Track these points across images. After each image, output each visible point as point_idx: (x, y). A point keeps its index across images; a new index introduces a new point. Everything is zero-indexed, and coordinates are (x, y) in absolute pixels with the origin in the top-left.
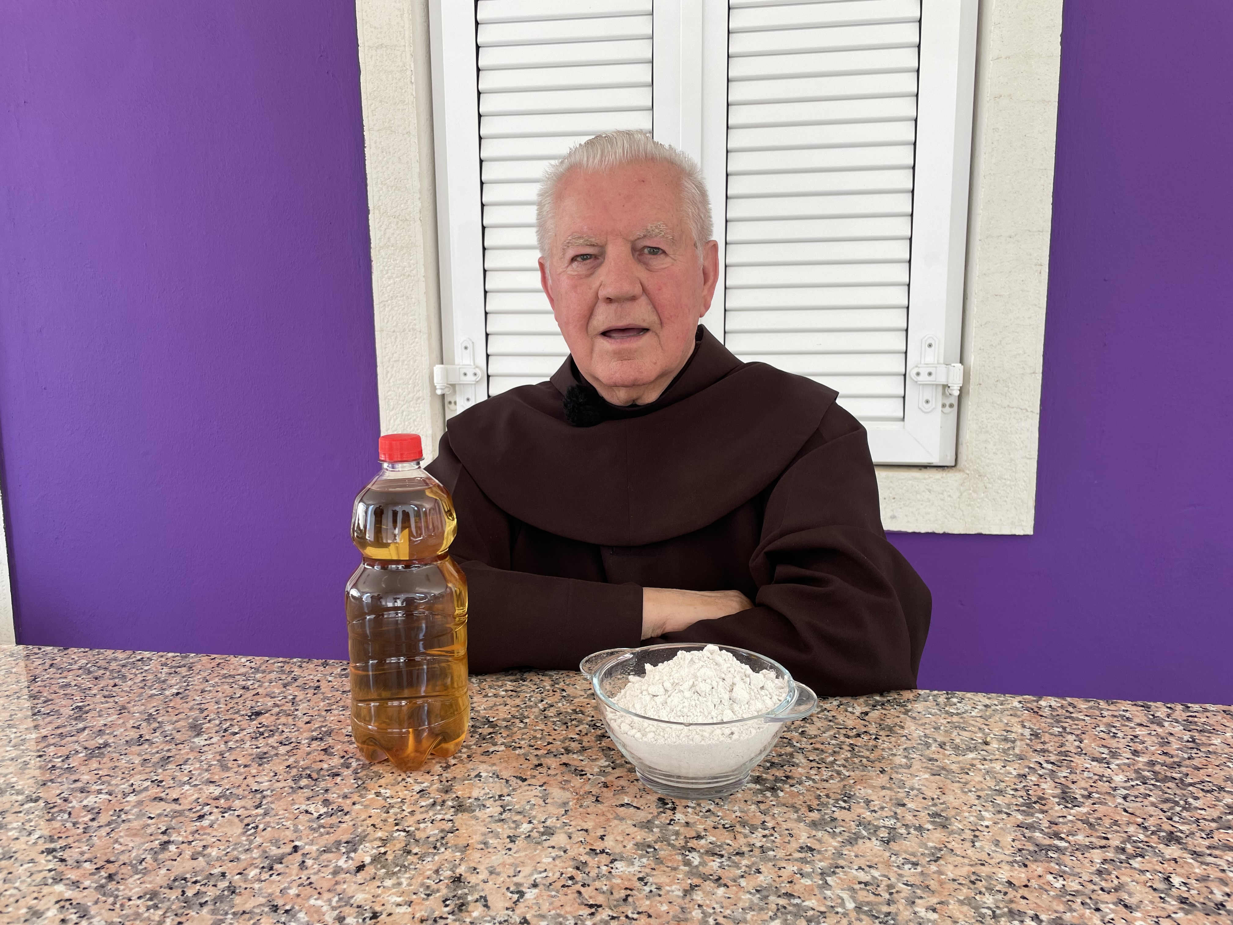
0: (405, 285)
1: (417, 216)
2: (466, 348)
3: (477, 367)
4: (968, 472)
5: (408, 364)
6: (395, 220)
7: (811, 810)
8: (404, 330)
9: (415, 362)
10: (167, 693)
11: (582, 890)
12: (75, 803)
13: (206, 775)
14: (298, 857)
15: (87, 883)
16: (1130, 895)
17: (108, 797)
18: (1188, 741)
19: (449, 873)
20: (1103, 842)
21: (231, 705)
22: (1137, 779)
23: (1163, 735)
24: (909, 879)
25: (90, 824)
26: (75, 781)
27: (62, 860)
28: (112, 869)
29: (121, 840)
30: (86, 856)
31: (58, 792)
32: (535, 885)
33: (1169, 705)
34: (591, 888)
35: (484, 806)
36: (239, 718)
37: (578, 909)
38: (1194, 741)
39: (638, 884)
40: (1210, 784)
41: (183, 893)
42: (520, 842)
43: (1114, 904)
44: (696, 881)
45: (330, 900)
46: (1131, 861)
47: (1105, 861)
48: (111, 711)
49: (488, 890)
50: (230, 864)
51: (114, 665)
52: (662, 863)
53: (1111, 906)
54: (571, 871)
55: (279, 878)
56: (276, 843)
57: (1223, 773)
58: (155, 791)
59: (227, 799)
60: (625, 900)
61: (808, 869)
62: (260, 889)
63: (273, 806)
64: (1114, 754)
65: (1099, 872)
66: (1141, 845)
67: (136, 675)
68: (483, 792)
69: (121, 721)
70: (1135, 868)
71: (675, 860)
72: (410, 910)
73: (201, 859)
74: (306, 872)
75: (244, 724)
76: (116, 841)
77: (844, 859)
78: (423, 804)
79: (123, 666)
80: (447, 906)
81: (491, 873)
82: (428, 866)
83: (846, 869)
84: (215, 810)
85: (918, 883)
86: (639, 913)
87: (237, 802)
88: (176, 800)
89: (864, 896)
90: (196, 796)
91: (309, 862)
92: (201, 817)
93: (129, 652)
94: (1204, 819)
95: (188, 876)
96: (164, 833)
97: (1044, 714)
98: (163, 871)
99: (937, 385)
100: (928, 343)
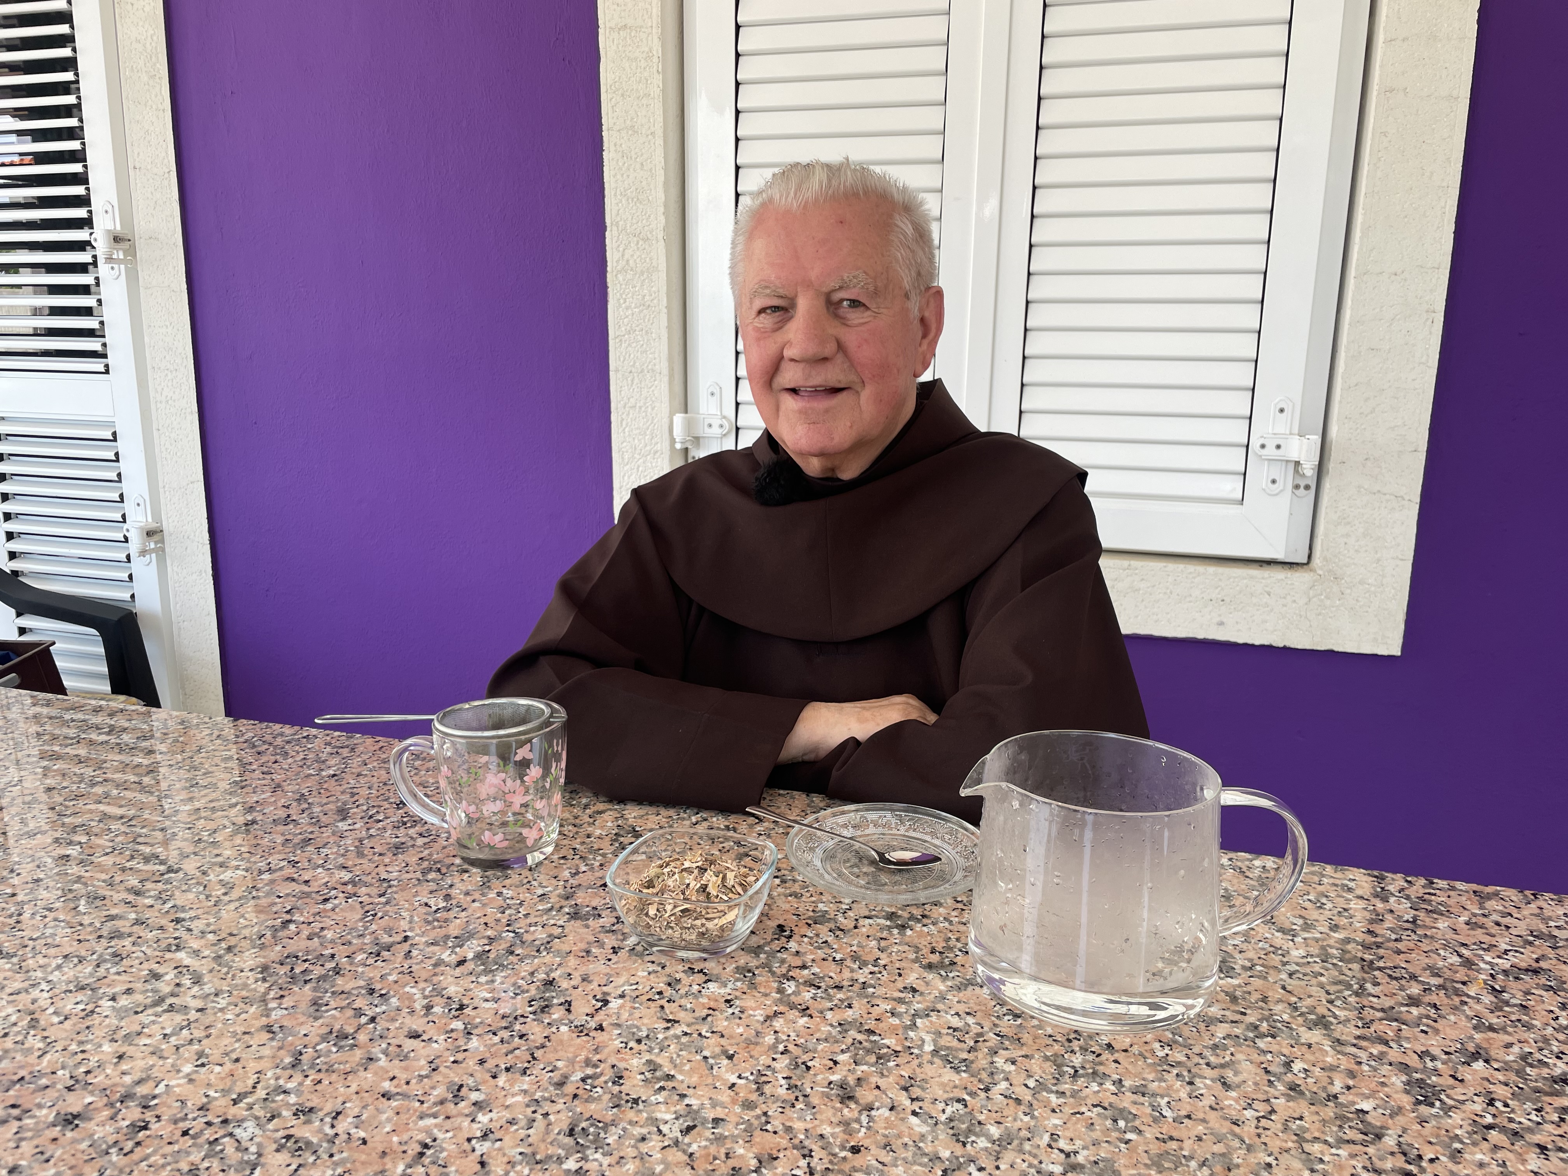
0: (645, 316)
1: (661, 235)
2: (712, 394)
3: (724, 417)
4: (1321, 572)
5: (646, 412)
6: (635, 239)
7: (933, 951)
8: (642, 371)
9: (653, 409)
10: (324, 773)
11: (666, 1005)
12: (212, 877)
13: (341, 860)
14: (406, 946)
15: (206, 953)
16: (1236, 1073)
17: (244, 873)
18: (1407, 921)
19: (544, 976)
20: (1238, 1017)
21: (382, 792)
22: (1318, 956)
23: (1380, 911)
24: (1003, 1029)
25: (222, 897)
26: (217, 855)
27: (189, 930)
28: (233, 941)
29: (247, 916)
30: (212, 928)
31: (199, 864)
32: (622, 996)
33: (1409, 879)
34: (676, 1004)
35: (599, 915)
36: (387, 806)
37: (656, 1022)
38: (1414, 922)
39: (723, 1006)
40: (1403, 971)
41: (292, 969)
42: (623, 954)
43: (1212, 1080)
44: (781, 1008)
45: (424, 989)
46: (1257, 1040)
47: (1227, 1037)
48: (266, 788)
49: (576, 996)
50: (341, 947)
51: (279, 741)
52: (755, 988)
53: (1208, 1082)
54: (662, 986)
55: (383, 964)
56: (389, 931)
57: (1427, 961)
58: (289, 871)
59: (355, 885)
60: (704, 1019)
61: (902, 1009)
62: (363, 973)
63: (396, 896)
64: (1308, 926)
65: (1215, 1047)
66: (1279, 1025)
67: (298, 753)
68: (603, 902)
69: (273, 799)
70: (1258, 1048)
71: (769, 987)
72: (495, 1005)
73: (316, 939)
74: (409, 961)
75: (390, 812)
76: (243, 916)
77: (944, 1004)
78: (541, 908)
79: (288, 742)
80: (531, 1006)
81: (584, 980)
82: (527, 967)
83: (942, 1013)
84: (341, 895)
85: (1010, 1034)
86: (713, 1032)
87: (363, 889)
88: (306, 882)
89: (948, 1041)
90: (326, 879)
91: (415, 953)
92: (326, 900)
93: (297, 728)
94: (1372, 1007)
95: (300, 954)
96: (288, 912)
97: (1251, 876)
98: (278, 948)
99: (1287, 461)
100: (1279, 407)
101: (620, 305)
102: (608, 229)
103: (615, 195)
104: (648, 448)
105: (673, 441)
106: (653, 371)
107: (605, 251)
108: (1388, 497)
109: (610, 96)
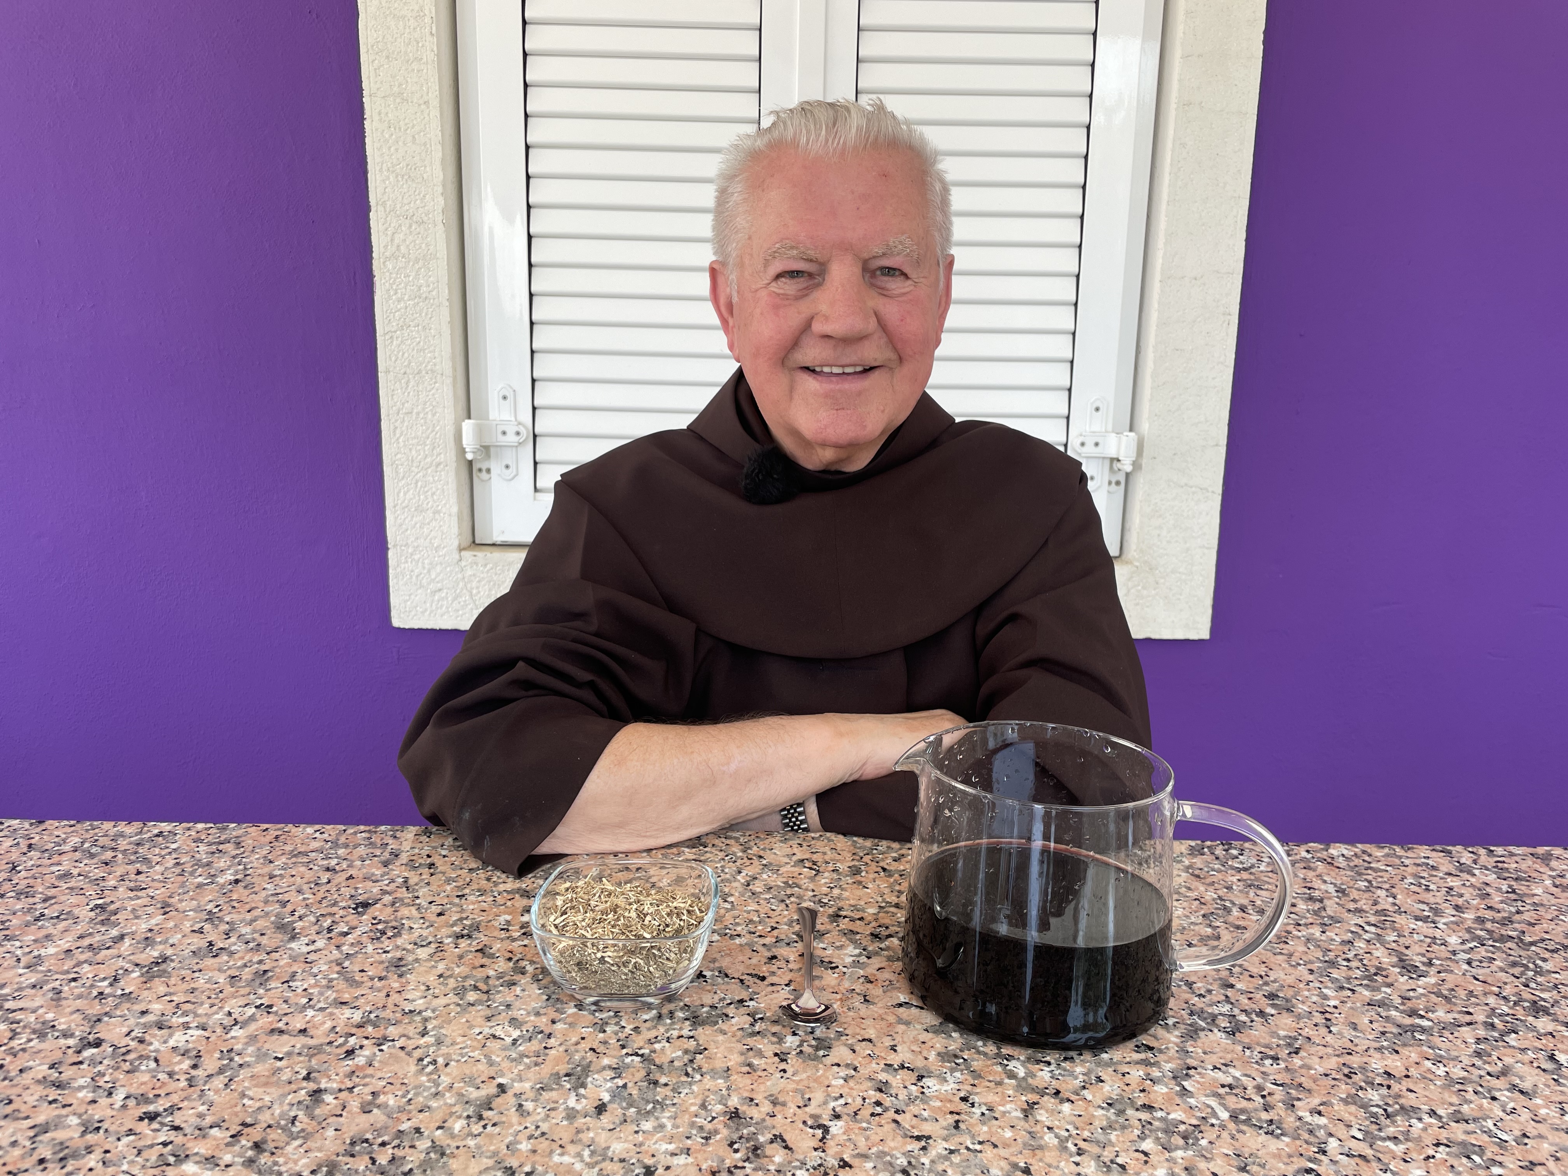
0: (421, 311)
1: (439, 218)
2: (505, 398)
3: (520, 424)
4: (1137, 564)
5: (425, 418)
6: (407, 222)
8: (419, 372)
9: (434, 415)
10: (221, 880)
11: (898, 1118)
12: (156, 1045)
13: (331, 995)
14: (509, 1099)
15: (227, 1158)
16: (1521, 1078)
17: (201, 1032)
18: (1508, 892)
19: (719, 1108)
20: (1468, 1018)
21: (320, 895)
22: (1473, 940)
23: (1478, 885)
24: (1276, 1077)
25: (194, 1072)
26: (143, 1013)
27: (177, 1128)
28: (256, 1134)
29: (249, 1093)
30: (209, 1120)
31: (125, 1030)
32: (837, 1117)
33: (1470, 849)
34: (908, 1116)
35: (727, 1016)
36: (341, 913)
37: (905, 1144)
38: (1514, 892)
39: (963, 1106)
40: (1552, 943)
41: (373, 1160)
42: (792, 1059)
43: (1508, 1090)
44: (1033, 1097)
45: (579, 1155)
46: (1506, 1039)
47: (1478, 1041)
48: (150, 910)
49: (780, 1126)
50: (421, 1116)
51: (123, 844)
52: (980, 1076)
53: (1506, 1093)
54: (874, 1096)
55: (497, 1130)
56: (470, 1081)
57: (1559, 929)
58: (265, 1021)
59: (375, 1026)
60: (957, 1127)
61: (1156, 1073)
62: (478, 1147)
63: (443, 1031)
64: (1437, 912)
65: (1478, 1054)
66: (1508, 1018)
67: (163, 857)
68: (717, 997)
69: (171, 924)
70: (1514, 1047)
71: (996, 1073)
72: (690, 1160)
73: (375, 1111)
74: (529, 1119)
75: (352, 919)
76: (243, 1095)
77: (1191, 1057)
78: (646, 1017)
79: (138, 844)
80: (736, 1151)
81: (774, 1103)
82: (690, 1099)
83: (1199, 1070)
84: (365, 1042)
85: (1288, 1081)
86: (980, 1143)
87: (391, 1028)
88: (303, 1031)
89: (1233, 1102)
90: (329, 1024)
91: (529, 1106)
92: (350, 1053)
93: (137, 825)
94: (1562, 984)
95: (368, 1136)
96: (307, 1078)
97: (1341, 866)
98: (330, 1133)
99: (1104, 458)
100: (1095, 406)
101: (390, 297)
102: (373, 209)
103: (381, 170)
104: (429, 460)
105: (463, 451)
106: (433, 371)
107: (370, 234)
108: (1194, 489)
109: (371, 58)
